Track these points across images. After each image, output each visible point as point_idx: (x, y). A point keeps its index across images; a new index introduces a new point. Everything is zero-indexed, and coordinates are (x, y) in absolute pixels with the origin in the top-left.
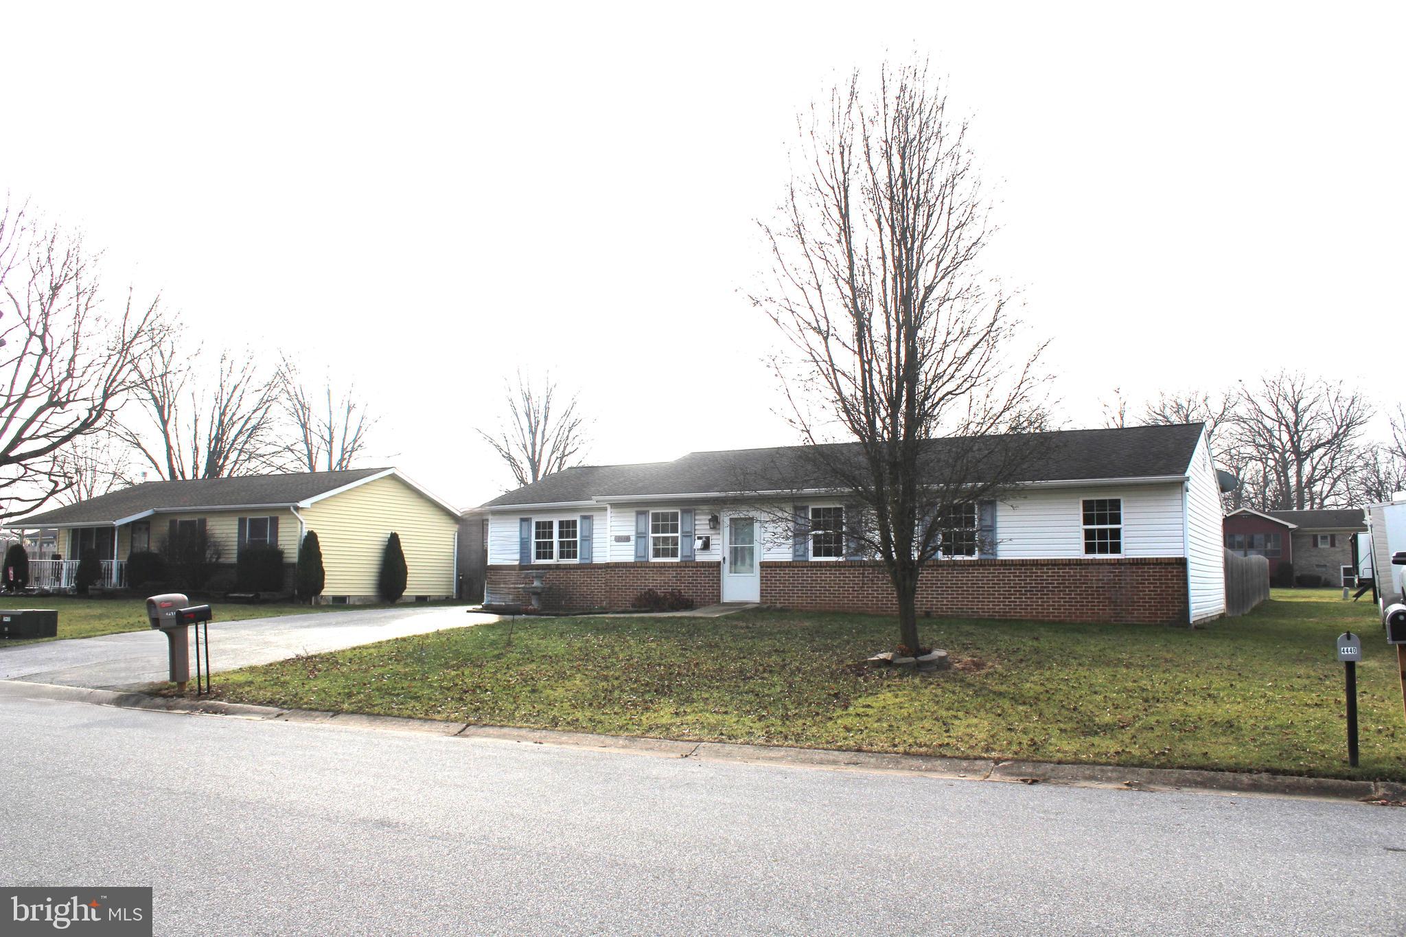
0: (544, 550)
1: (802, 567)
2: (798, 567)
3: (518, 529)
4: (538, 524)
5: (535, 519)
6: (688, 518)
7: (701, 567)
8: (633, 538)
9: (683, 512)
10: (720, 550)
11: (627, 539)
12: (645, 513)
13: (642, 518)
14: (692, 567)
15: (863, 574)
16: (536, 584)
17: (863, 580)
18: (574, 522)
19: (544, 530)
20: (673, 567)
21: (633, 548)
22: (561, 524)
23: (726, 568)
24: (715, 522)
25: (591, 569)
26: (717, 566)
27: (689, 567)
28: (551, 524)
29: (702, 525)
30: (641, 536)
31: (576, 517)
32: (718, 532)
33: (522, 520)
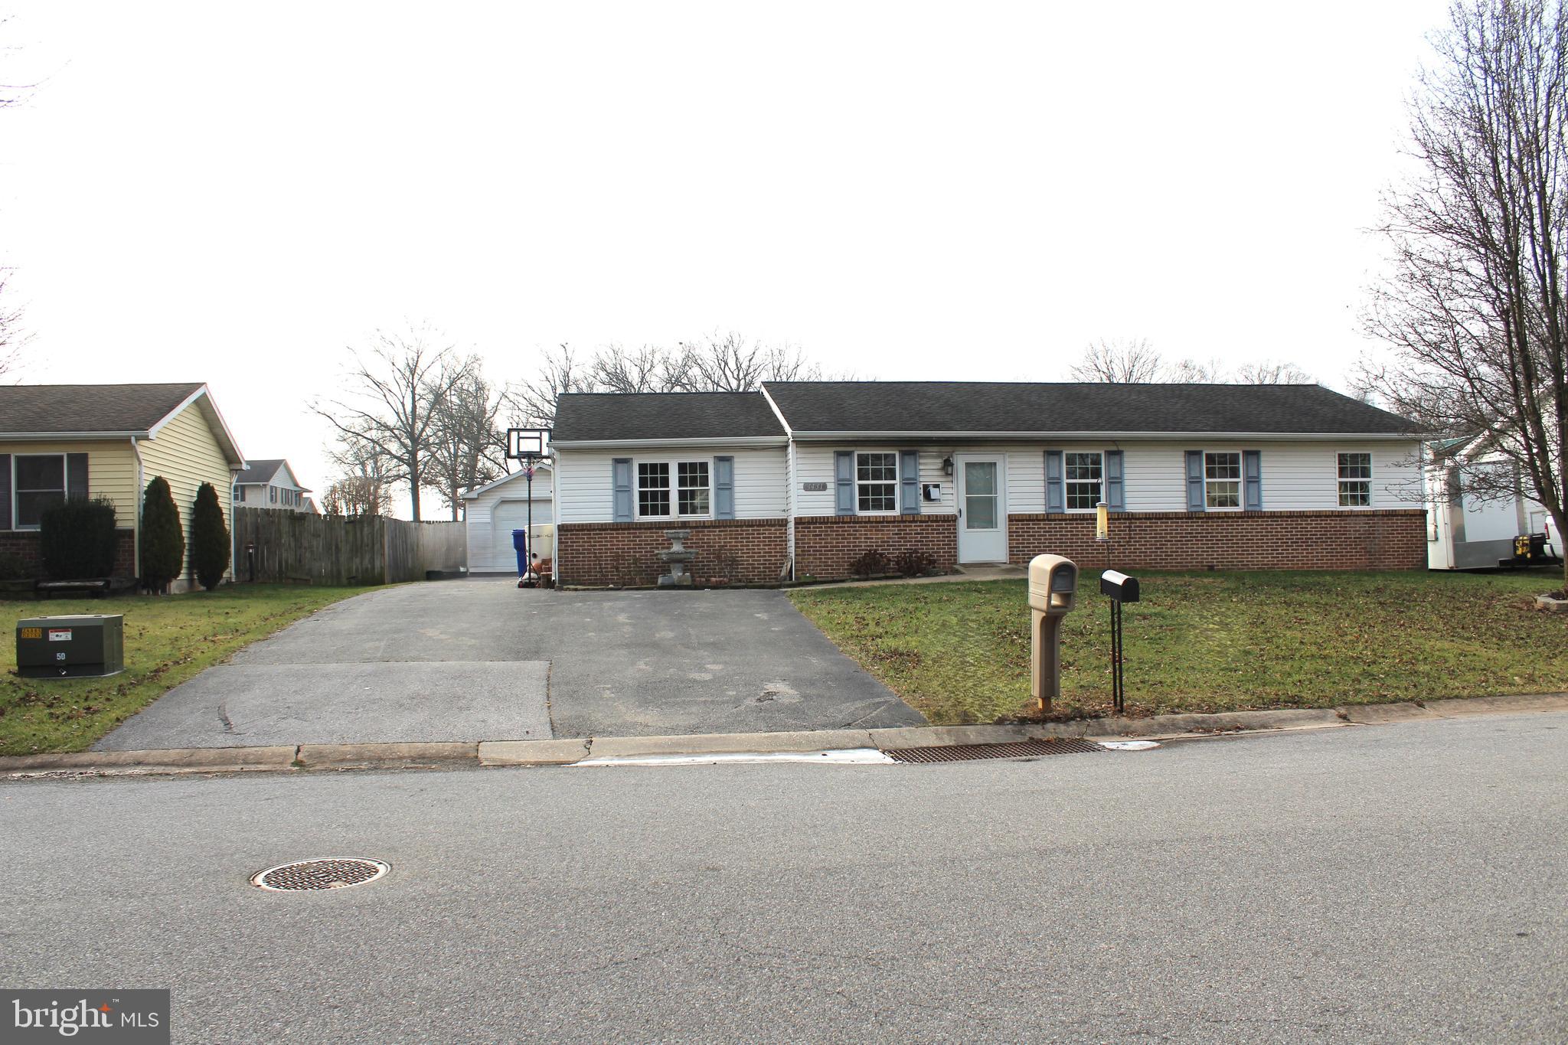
0: (654, 502)
1: (1060, 520)
2: (1055, 520)
3: (610, 474)
4: (643, 468)
5: (638, 460)
6: (909, 460)
7: (932, 521)
8: (831, 486)
9: (903, 454)
10: (951, 499)
11: (823, 487)
12: (849, 454)
13: (844, 461)
14: (921, 522)
15: (1130, 527)
16: (677, 547)
17: (1130, 534)
18: (704, 466)
19: (654, 475)
20: (894, 522)
21: (832, 498)
22: (682, 467)
23: (962, 522)
24: (947, 466)
25: (736, 526)
26: (951, 520)
27: (916, 522)
28: (665, 468)
29: (928, 470)
30: (843, 483)
31: (709, 459)
32: (950, 479)
33: (617, 461)
